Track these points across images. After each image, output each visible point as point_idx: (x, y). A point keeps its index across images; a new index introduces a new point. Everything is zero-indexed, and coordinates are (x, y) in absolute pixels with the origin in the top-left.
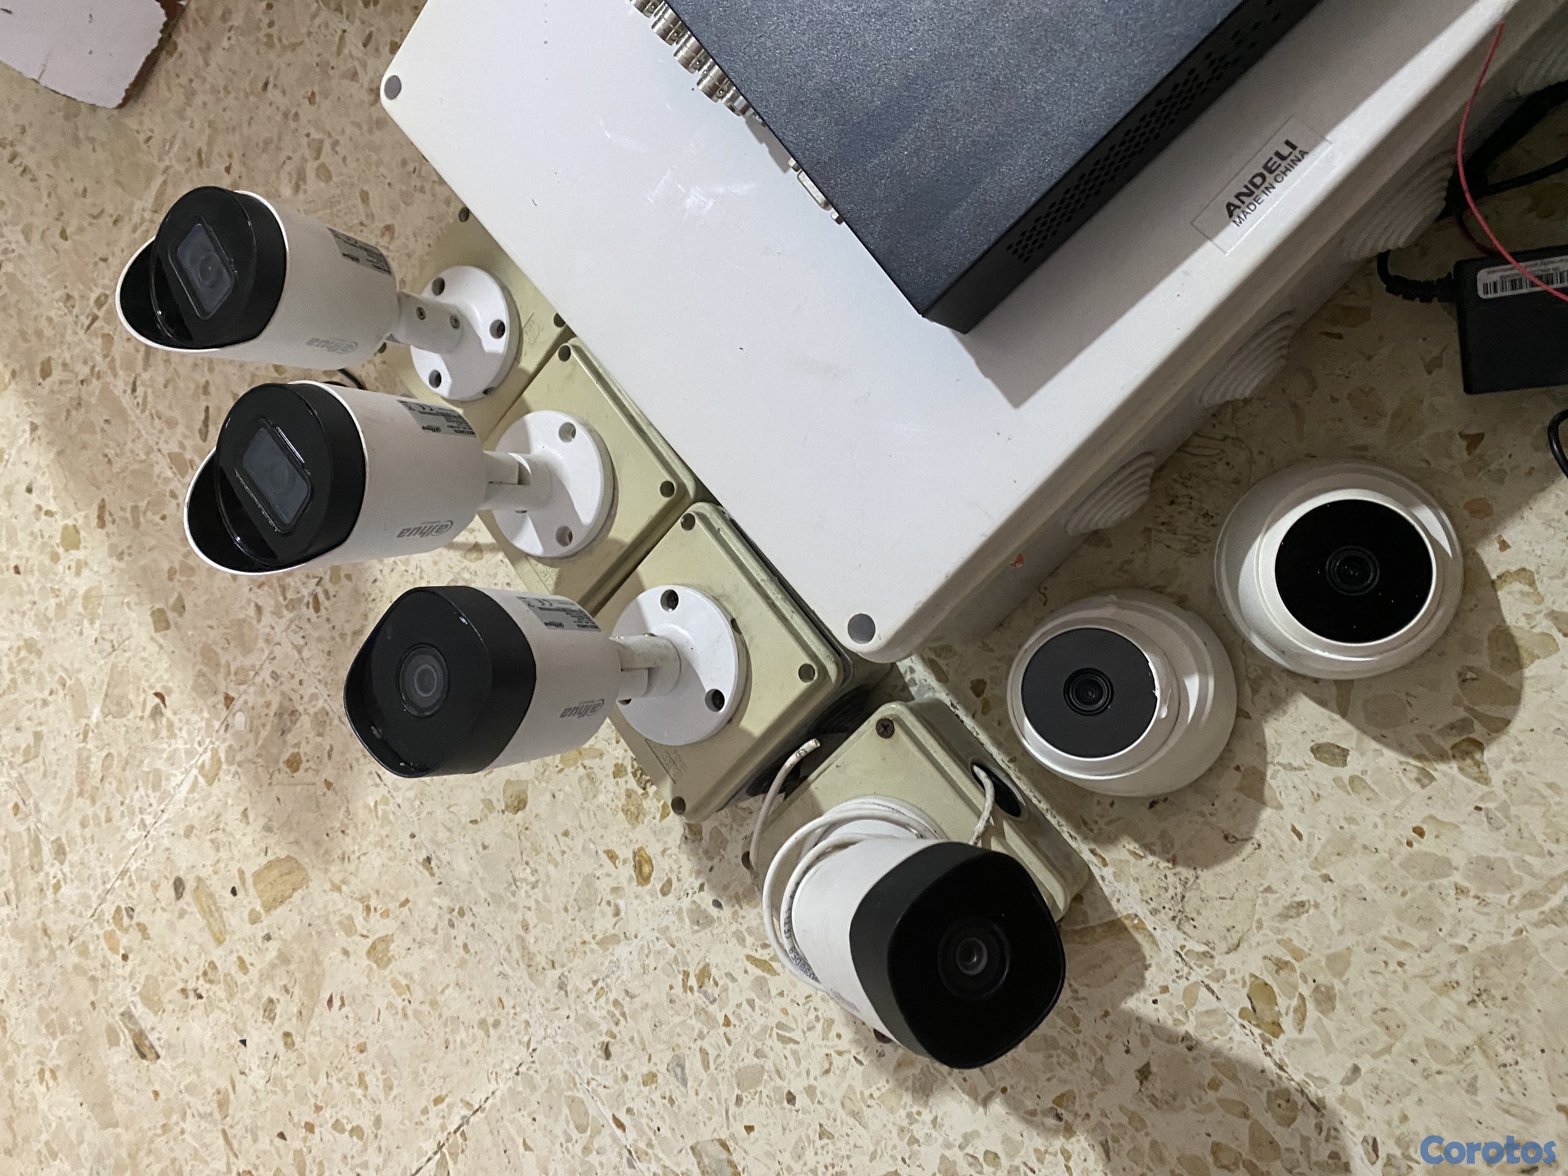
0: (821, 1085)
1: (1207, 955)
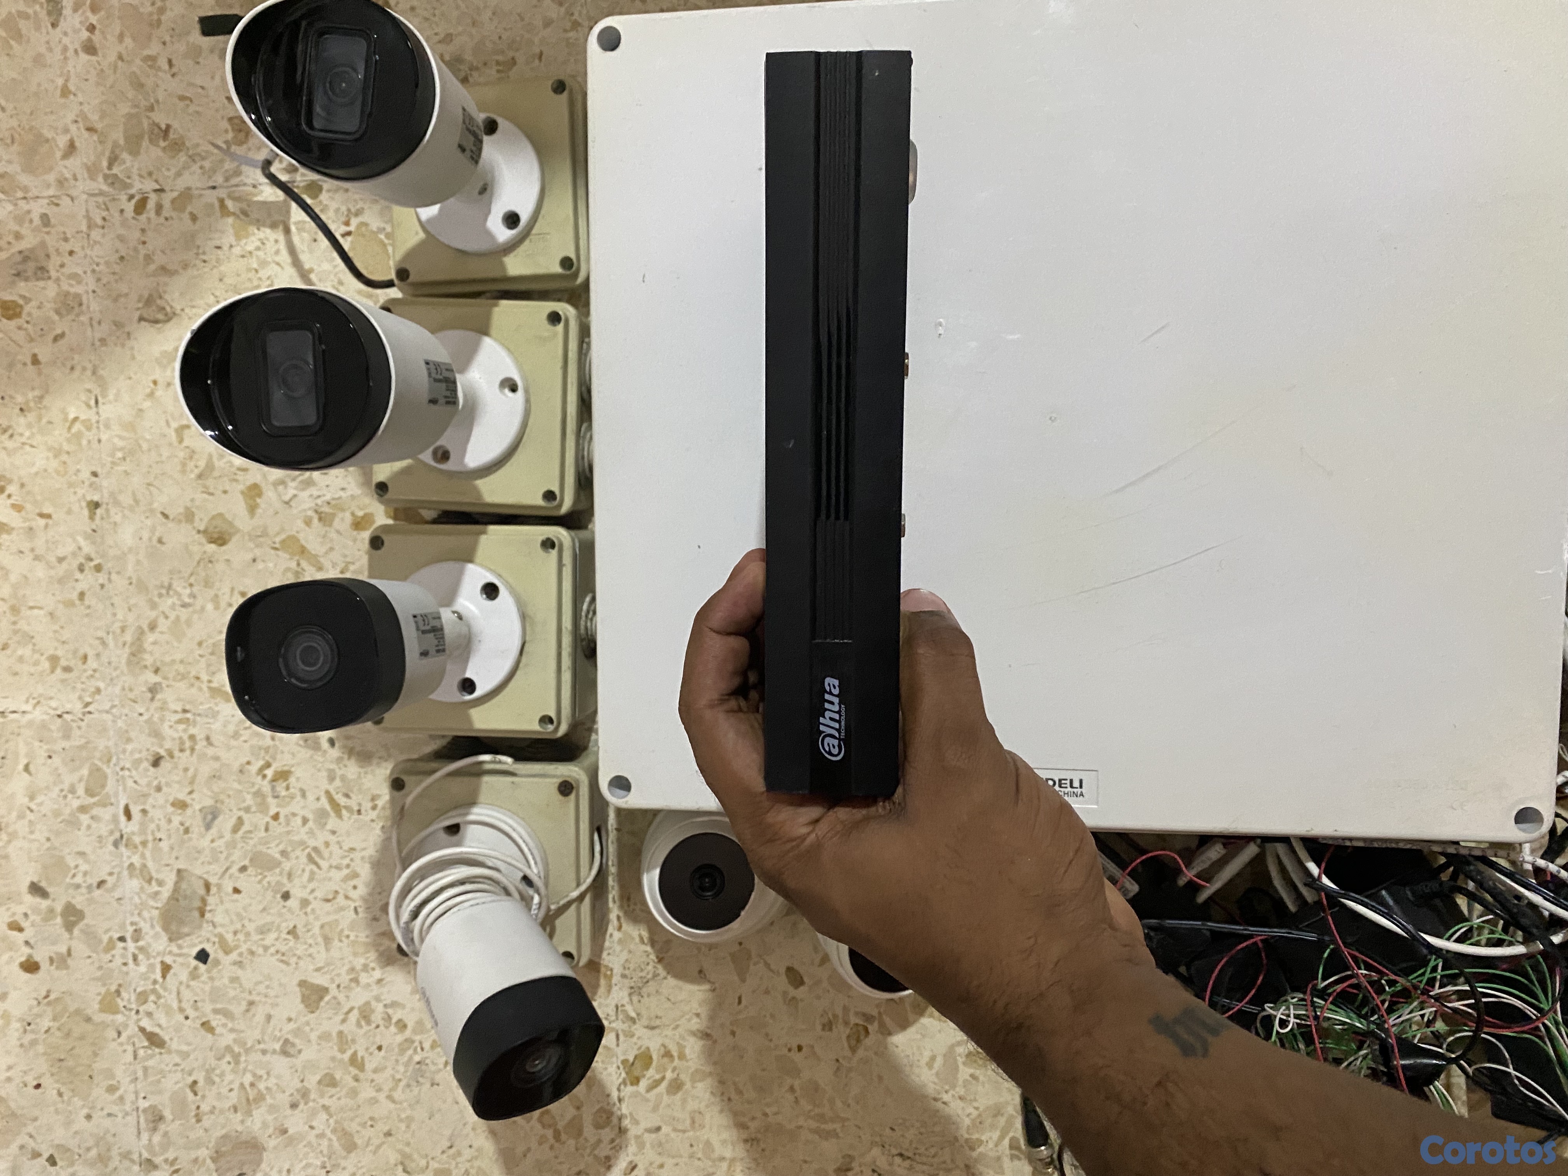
0: (317, 904)
1: (633, 1020)
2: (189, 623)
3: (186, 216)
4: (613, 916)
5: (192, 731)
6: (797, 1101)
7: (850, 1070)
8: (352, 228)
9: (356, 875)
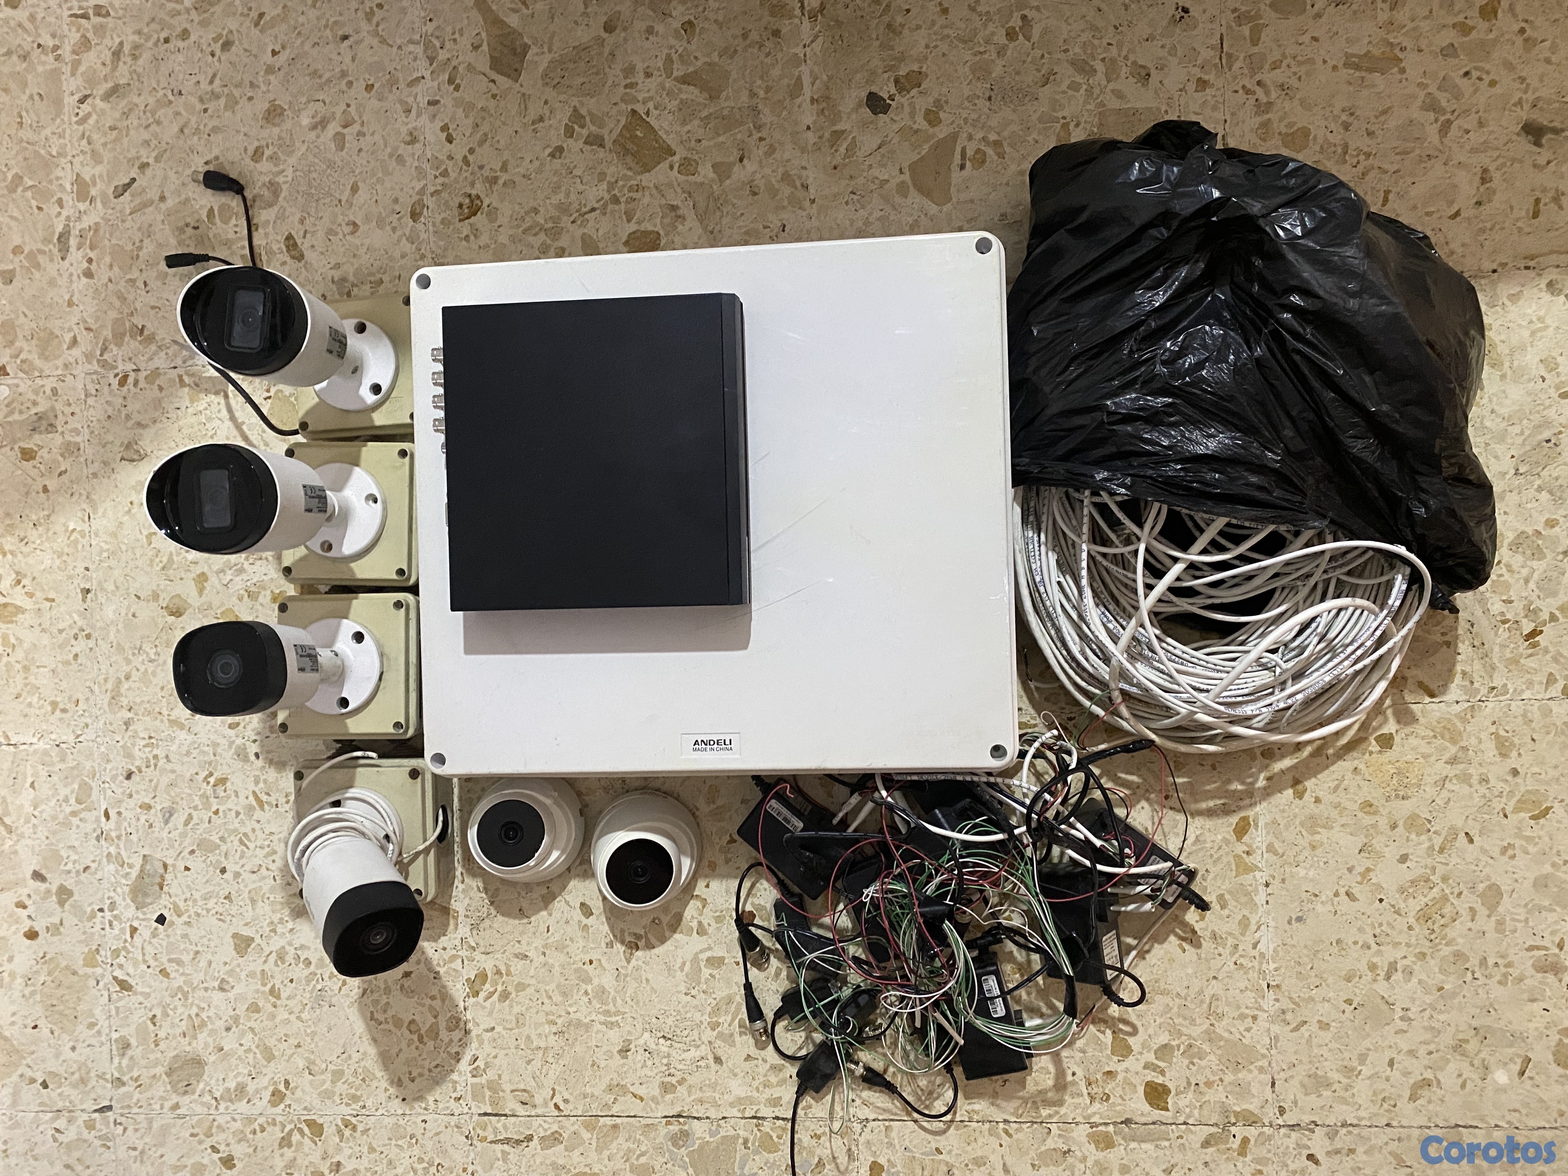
0: (246, 876)
1: (474, 949)
2: (154, 674)
3: (156, 387)
4: (458, 873)
5: (155, 752)
6: (590, 1002)
7: (626, 976)
8: (272, 394)
9: (275, 852)
